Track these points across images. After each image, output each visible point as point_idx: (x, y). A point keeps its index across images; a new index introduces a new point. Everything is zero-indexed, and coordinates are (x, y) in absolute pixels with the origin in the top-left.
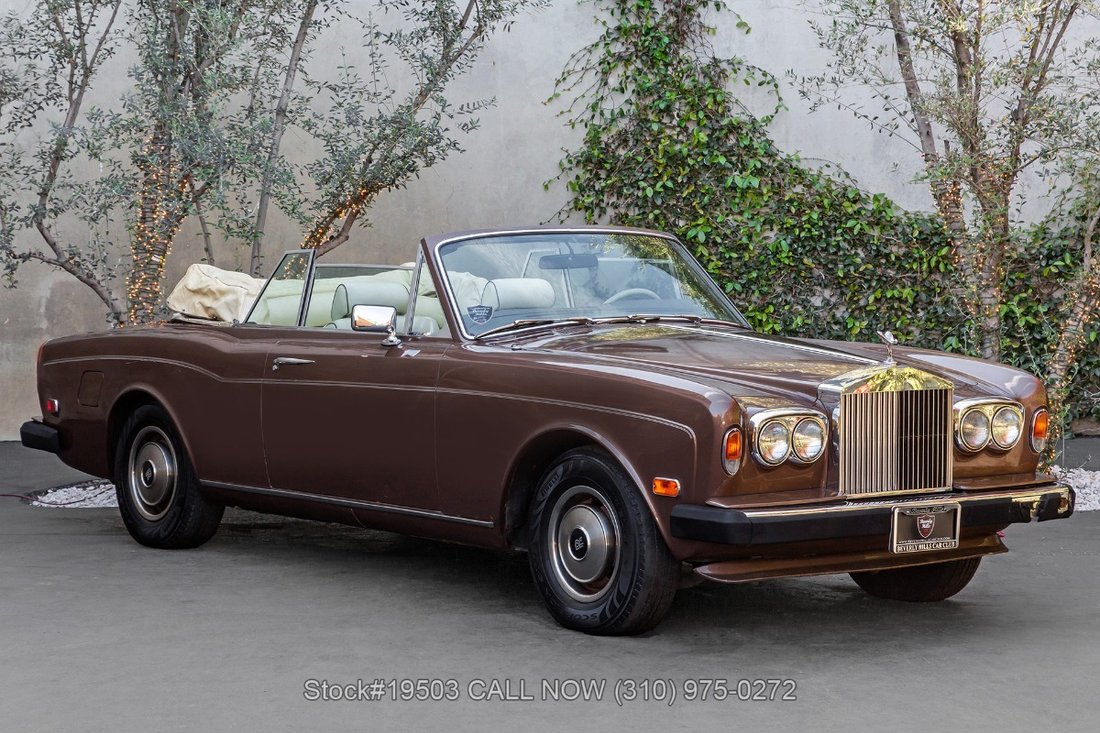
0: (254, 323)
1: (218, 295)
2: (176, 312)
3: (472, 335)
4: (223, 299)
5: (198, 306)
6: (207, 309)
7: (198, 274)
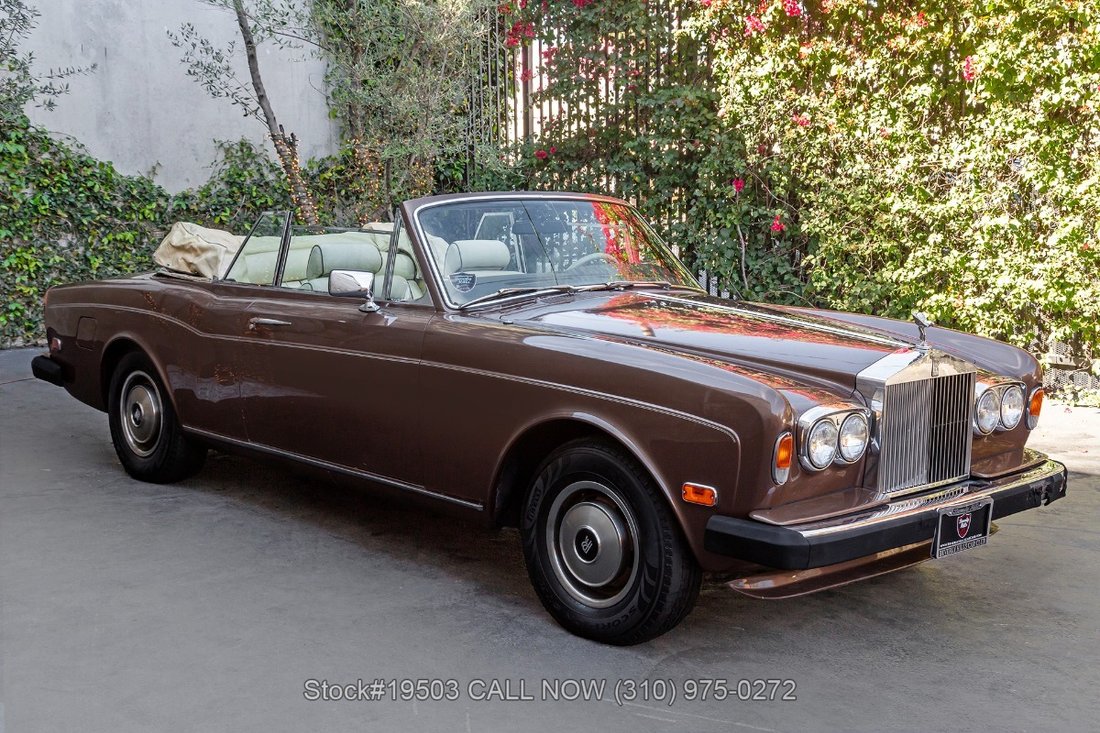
0: (233, 280)
1: (199, 252)
2: (161, 266)
3: (455, 304)
4: (204, 256)
5: (182, 261)
6: (189, 264)
7: (181, 231)
